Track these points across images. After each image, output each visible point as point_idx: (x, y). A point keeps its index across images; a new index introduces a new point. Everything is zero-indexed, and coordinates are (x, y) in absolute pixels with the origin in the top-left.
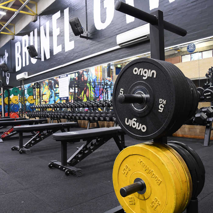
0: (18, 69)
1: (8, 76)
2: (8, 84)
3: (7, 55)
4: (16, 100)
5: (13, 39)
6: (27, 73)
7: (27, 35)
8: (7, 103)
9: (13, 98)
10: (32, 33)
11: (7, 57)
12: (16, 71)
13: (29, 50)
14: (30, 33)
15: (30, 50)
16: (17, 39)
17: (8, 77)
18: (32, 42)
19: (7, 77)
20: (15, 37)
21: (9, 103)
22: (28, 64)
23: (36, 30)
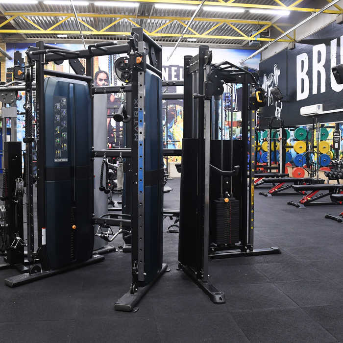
1: (279, 105)
11: (279, 76)
14: (331, 41)
17: (278, 108)
18: (335, 55)
20: (297, 45)
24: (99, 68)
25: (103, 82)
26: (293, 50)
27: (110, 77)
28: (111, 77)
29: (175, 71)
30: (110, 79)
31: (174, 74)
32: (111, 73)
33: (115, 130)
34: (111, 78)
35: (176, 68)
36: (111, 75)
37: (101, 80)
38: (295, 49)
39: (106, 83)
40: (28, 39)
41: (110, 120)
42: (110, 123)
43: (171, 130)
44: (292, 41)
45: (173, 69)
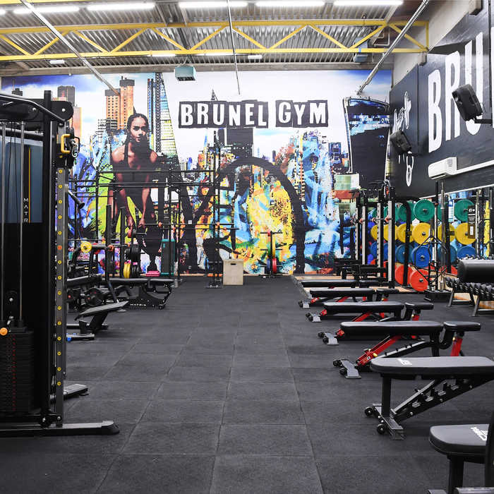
0: (434, 145)
2: (409, 184)
3: (408, 106)
4: (424, 235)
5: (423, 64)
6: (454, 159)
7: (457, 53)
8: (404, 241)
9: (418, 227)
10: (468, 47)
12: (430, 151)
13: (457, 99)
15: (459, 100)
16: (432, 62)
19: (408, 166)
21: (407, 239)
22: (457, 134)
23: (479, 39)
24: (134, 111)
25: (140, 131)
26: (425, 66)
27: (150, 124)
28: (152, 123)
29: (251, 110)
30: (150, 127)
31: (249, 114)
32: (152, 118)
33: (156, 208)
34: (152, 126)
35: (252, 106)
36: (152, 120)
37: (136, 128)
38: (427, 64)
39: (144, 133)
40: (31, 69)
41: (150, 193)
42: (149, 197)
43: (244, 206)
44: (422, 50)
45: (248, 106)
